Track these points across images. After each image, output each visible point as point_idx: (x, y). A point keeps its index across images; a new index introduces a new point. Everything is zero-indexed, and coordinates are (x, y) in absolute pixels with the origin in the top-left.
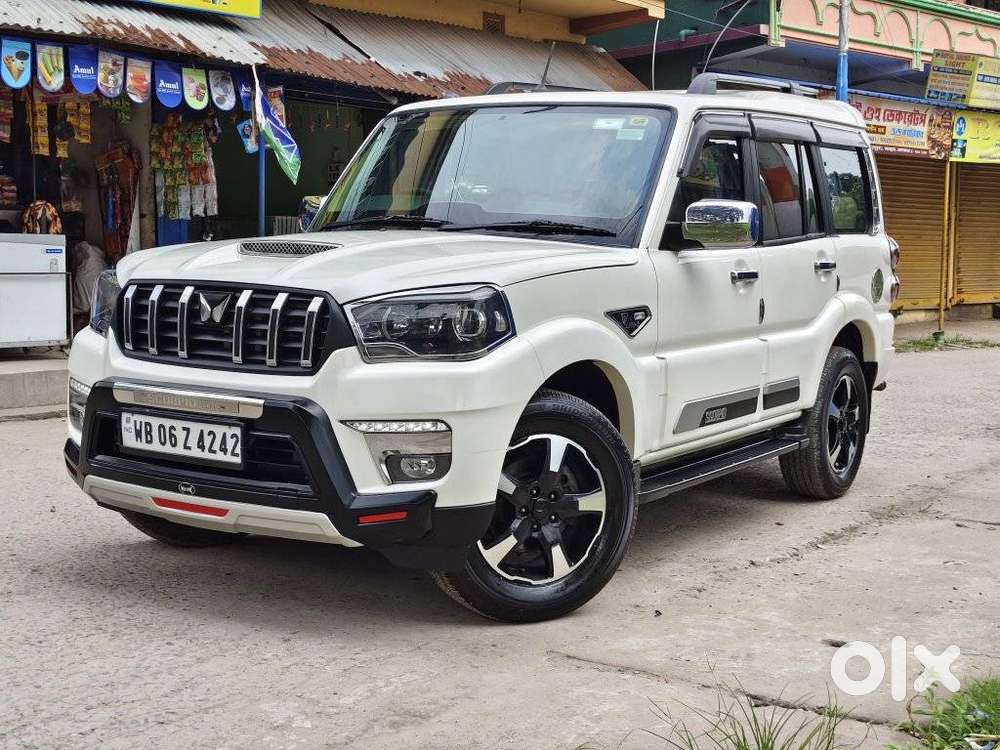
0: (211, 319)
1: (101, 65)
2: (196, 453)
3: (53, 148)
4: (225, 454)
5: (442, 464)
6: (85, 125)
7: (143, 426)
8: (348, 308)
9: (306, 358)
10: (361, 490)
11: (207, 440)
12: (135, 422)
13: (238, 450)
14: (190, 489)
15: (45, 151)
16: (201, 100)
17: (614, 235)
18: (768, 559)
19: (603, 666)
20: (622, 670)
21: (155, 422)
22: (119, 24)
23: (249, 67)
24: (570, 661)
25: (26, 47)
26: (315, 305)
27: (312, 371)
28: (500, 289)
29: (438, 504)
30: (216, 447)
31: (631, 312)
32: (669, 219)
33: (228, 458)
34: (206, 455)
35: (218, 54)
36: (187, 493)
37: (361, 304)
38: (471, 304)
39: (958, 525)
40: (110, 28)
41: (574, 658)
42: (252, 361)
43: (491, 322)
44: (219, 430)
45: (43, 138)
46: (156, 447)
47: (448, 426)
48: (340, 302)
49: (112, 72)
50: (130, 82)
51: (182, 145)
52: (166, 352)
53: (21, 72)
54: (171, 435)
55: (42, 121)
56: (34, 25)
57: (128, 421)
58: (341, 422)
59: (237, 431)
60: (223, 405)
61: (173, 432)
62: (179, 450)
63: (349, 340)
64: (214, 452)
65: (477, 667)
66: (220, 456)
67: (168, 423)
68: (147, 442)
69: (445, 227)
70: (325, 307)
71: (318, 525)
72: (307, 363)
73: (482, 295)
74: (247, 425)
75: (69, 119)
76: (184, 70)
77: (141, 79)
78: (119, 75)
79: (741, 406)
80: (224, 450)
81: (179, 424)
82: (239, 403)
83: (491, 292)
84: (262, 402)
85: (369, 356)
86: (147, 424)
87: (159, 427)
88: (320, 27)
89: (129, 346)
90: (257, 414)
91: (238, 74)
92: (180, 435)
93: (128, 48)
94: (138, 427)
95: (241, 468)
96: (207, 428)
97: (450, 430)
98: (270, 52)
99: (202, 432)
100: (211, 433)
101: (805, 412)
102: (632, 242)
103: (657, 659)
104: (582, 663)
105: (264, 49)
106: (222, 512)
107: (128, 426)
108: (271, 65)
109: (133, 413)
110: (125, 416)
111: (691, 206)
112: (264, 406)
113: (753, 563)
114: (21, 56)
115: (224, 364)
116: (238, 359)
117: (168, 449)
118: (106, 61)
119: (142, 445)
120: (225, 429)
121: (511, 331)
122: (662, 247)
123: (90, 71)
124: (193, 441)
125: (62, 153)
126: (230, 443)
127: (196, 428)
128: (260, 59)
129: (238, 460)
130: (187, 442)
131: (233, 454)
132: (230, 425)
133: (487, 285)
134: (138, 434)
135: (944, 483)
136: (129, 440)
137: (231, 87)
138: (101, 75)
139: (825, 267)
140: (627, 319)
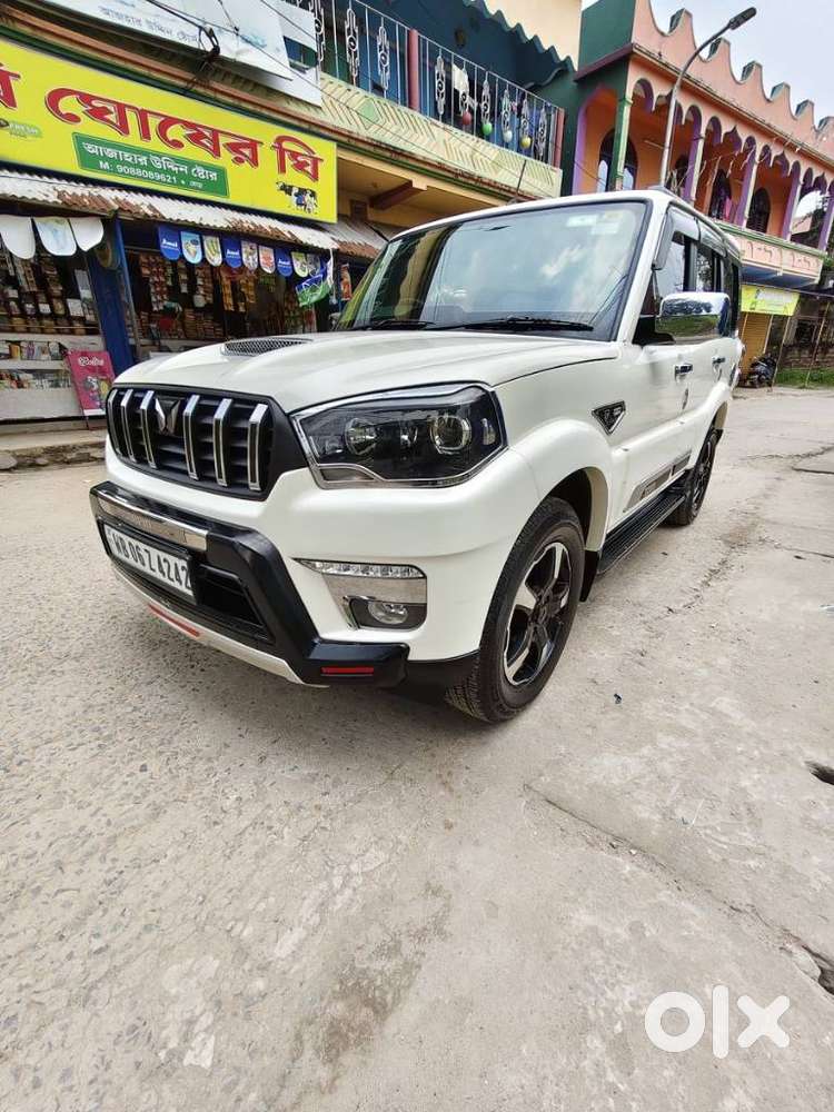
0: (166, 429)
1: (244, 250)
2: (159, 576)
3: (236, 307)
4: (180, 584)
5: (416, 615)
6: (252, 293)
7: (119, 540)
8: (295, 419)
9: (253, 480)
10: (323, 635)
11: (165, 566)
12: (113, 535)
13: (189, 583)
15: (232, 309)
16: (304, 271)
17: (591, 329)
18: (681, 605)
20: (617, 843)
21: (126, 539)
22: (253, 224)
23: (328, 250)
25: (197, 237)
26: (258, 414)
27: (262, 496)
28: (490, 390)
29: (411, 658)
30: (172, 575)
31: (611, 408)
32: (642, 313)
33: (183, 588)
34: (167, 581)
35: (310, 242)
38: (452, 410)
39: (798, 557)
40: (245, 225)
41: (555, 805)
42: (208, 478)
43: (477, 431)
44: (172, 560)
45: (229, 300)
46: (132, 561)
47: (422, 573)
48: (287, 412)
49: (250, 254)
50: (261, 260)
52: (140, 459)
53: (196, 253)
54: (139, 554)
55: (228, 291)
56: (197, 222)
57: (110, 533)
58: (295, 559)
59: (185, 565)
60: (172, 531)
61: (139, 551)
62: (148, 570)
63: (300, 461)
64: (172, 580)
66: (177, 585)
67: (134, 543)
68: (126, 555)
69: (428, 327)
70: (268, 416)
72: (255, 486)
73: (466, 398)
74: (192, 556)
75: (243, 290)
76: (293, 253)
77: (268, 258)
78: (255, 256)
80: (179, 581)
81: (142, 546)
83: (480, 393)
84: (207, 532)
85: (327, 479)
86: (122, 539)
87: (130, 545)
88: (373, 233)
89: (120, 452)
90: (202, 545)
91: (322, 255)
92: (145, 556)
93: (259, 239)
94: (116, 540)
95: (194, 603)
96: (162, 555)
97: (425, 577)
98: (341, 243)
99: (159, 558)
100: (166, 561)
101: (687, 472)
102: (611, 336)
103: (648, 814)
105: (338, 241)
106: (197, 634)
107: (110, 536)
108: (342, 250)
109: (110, 526)
110: (106, 527)
112: (208, 539)
113: (671, 610)
114: (194, 242)
115: (185, 478)
116: (193, 474)
117: (140, 566)
118: (246, 247)
119: (124, 557)
120: (176, 560)
121: (501, 441)
122: (634, 342)
123: (237, 253)
124: (155, 564)
125: (242, 309)
126: (182, 575)
127: (154, 553)
128: (336, 246)
129: (191, 593)
130: (151, 564)
131: (186, 586)
132: (179, 555)
133: (473, 384)
134: (118, 546)
135: (751, 507)
136: (114, 550)
137: (319, 265)
138: (244, 256)
139: (719, 361)
140: (607, 416)
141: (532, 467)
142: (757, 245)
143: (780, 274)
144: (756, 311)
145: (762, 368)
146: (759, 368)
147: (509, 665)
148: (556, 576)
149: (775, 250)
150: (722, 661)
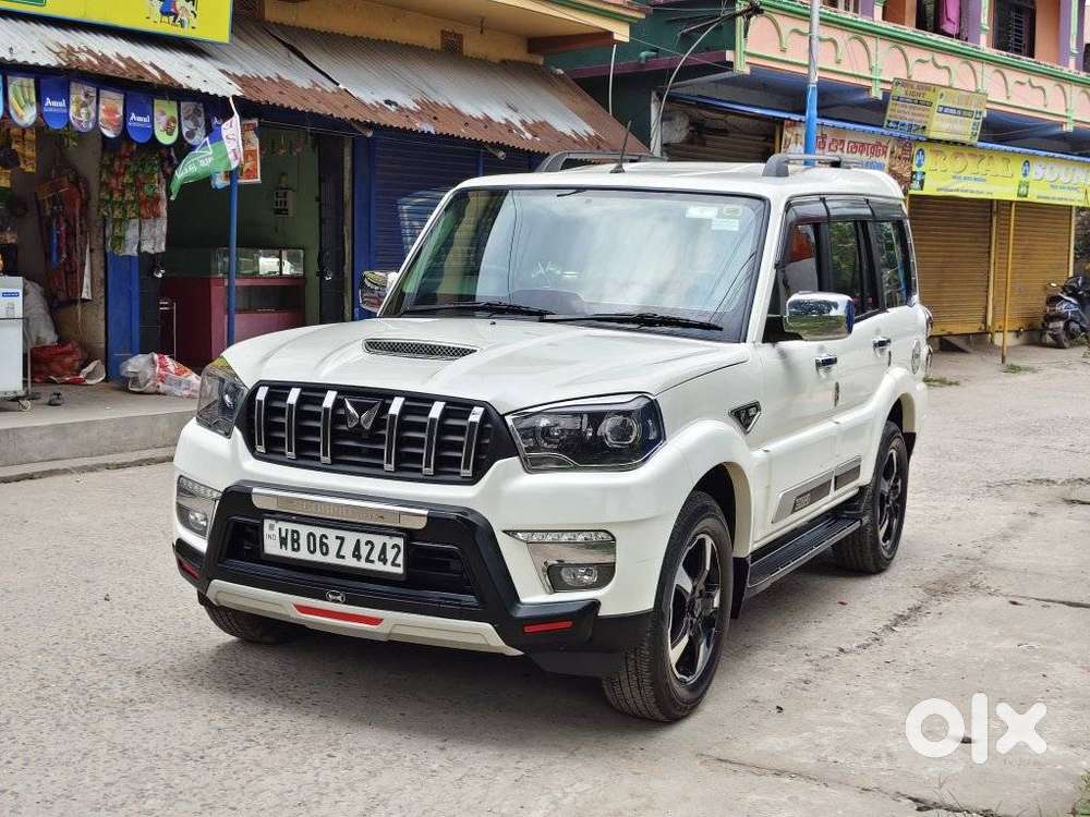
0: (359, 425)
1: (73, 98)
2: (350, 562)
4: (385, 564)
5: (606, 573)
6: (30, 153)
7: (290, 533)
8: (509, 419)
9: (466, 467)
10: (523, 600)
11: (364, 550)
12: (280, 529)
13: (400, 560)
14: (339, 598)
16: (170, 134)
17: (721, 329)
18: (854, 645)
19: (758, 769)
20: (778, 774)
21: (304, 530)
22: (90, 52)
23: (225, 99)
24: (724, 765)
26: (476, 416)
27: (473, 480)
28: (652, 398)
29: (603, 612)
30: (375, 556)
31: (747, 409)
32: (769, 313)
33: (388, 568)
34: (362, 564)
35: (195, 86)
36: (334, 601)
37: (522, 414)
40: (83, 57)
41: (726, 761)
42: (406, 467)
43: (646, 431)
44: (378, 540)
46: (303, 554)
47: (613, 536)
48: (502, 413)
49: (84, 105)
50: (102, 115)
51: (135, 175)
52: (305, 456)
54: (322, 544)
56: (8, 56)
57: (271, 527)
58: (504, 532)
59: (400, 542)
60: (381, 514)
61: (324, 540)
62: (331, 559)
63: (511, 451)
64: (372, 562)
65: (639, 774)
66: (378, 566)
67: (319, 532)
68: (294, 549)
69: (548, 317)
70: (486, 417)
71: (482, 635)
72: (468, 473)
73: (636, 405)
74: (409, 535)
75: (14, 146)
76: (156, 101)
77: (114, 111)
78: (92, 108)
79: (819, 491)
80: (384, 561)
81: (332, 534)
82: (401, 513)
83: (648, 401)
84: (426, 512)
85: (532, 466)
86: (293, 531)
87: (308, 537)
88: (283, 50)
89: (261, 449)
90: (420, 524)
91: (213, 108)
92: (333, 545)
93: (101, 79)
94: (283, 535)
95: (403, 579)
96: (364, 538)
97: (614, 539)
98: (242, 81)
99: (358, 541)
100: (368, 543)
101: (862, 489)
102: (741, 338)
103: (805, 760)
104: (736, 767)
106: (376, 621)
107: (271, 533)
108: (248, 97)
109: (277, 520)
110: (267, 523)
111: (790, 300)
112: (429, 517)
113: (842, 650)
115: (374, 471)
116: (390, 467)
117: (318, 557)
118: (78, 93)
119: (288, 553)
120: (385, 539)
121: (661, 437)
122: (765, 340)
123: (62, 104)
124: (348, 550)
125: (4, 182)
126: (390, 554)
127: (351, 538)
128: (235, 90)
129: (400, 570)
130: (341, 551)
131: (393, 564)
132: (391, 535)
133: (642, 394)
134: (283, 541)
135: (977, 552)
136: (272, 547)
137: (201, 120)
138: (73, 108)
139: (882, 344)
140: (744, 416)
141: (686, 458)
142: (1012, 76)
143: (1069, 128)
144: (1032, 198)
145: (1068, 306)
146: (1061, 308)
147: (673, 647)
148: (708, 568)
149: (1049, 85)
150: (892, 685)
